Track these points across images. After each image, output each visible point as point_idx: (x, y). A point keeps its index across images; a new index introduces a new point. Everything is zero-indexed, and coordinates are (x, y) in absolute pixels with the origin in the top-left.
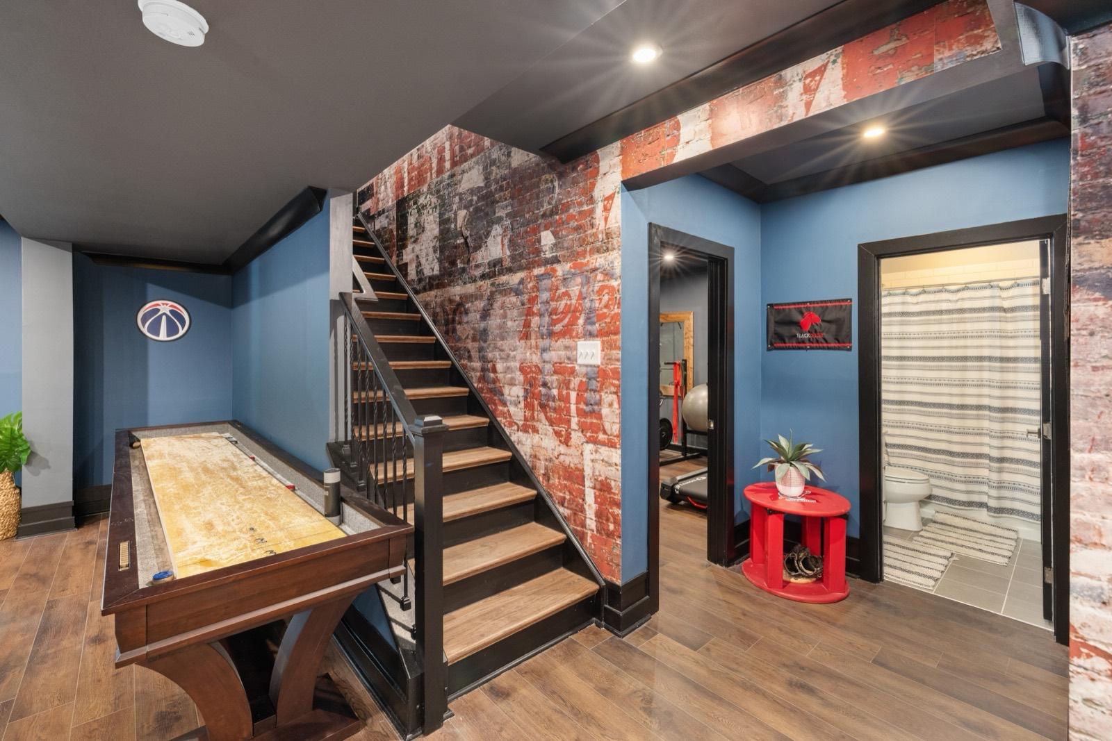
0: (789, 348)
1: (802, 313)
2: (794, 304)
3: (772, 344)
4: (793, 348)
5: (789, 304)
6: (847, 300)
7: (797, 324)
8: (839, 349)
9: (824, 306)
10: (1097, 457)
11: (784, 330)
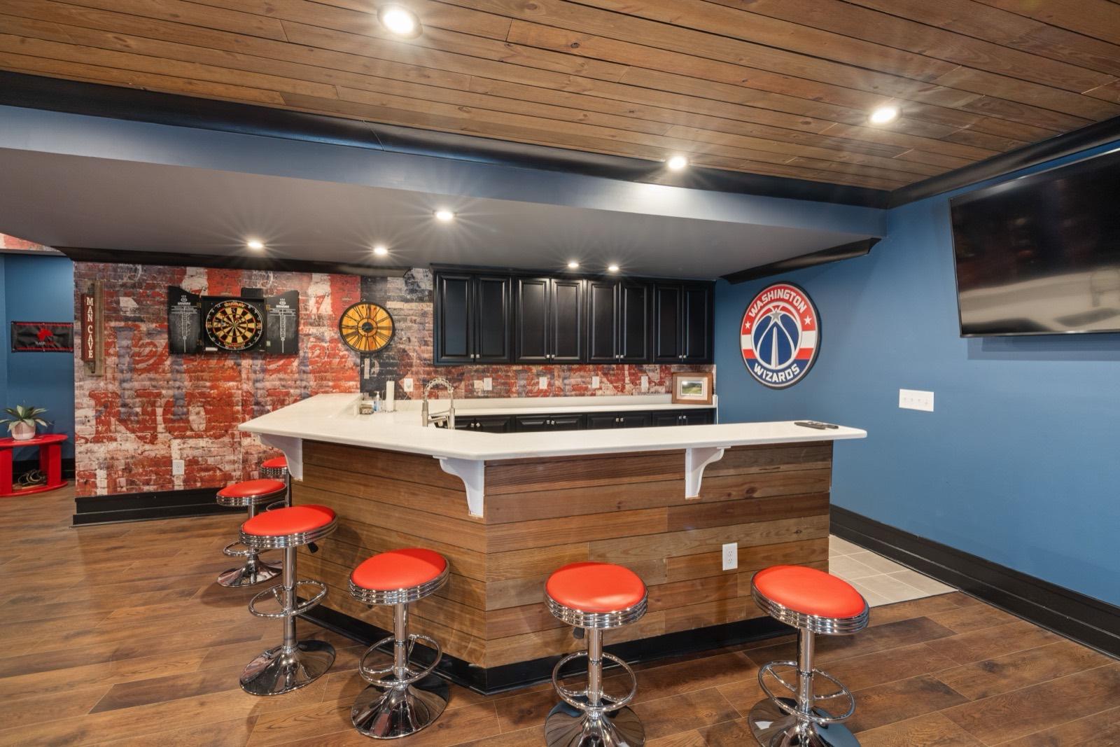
0: (29, 351)
1: (39, 329)
2: (33, 323)
3: (15, 348)
4: (33, 351)
5: (29, 323)
6: (70, 323)
7: (35, 336)
8: (65, 351)
9: (55, 325)
10: (81, 383)
11: (26, 340)
